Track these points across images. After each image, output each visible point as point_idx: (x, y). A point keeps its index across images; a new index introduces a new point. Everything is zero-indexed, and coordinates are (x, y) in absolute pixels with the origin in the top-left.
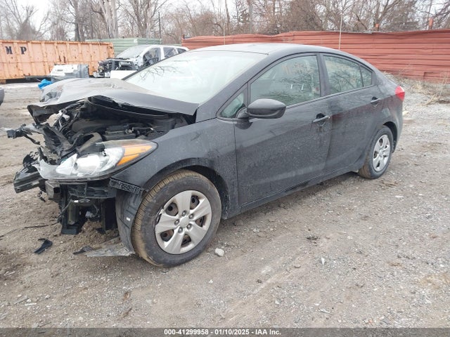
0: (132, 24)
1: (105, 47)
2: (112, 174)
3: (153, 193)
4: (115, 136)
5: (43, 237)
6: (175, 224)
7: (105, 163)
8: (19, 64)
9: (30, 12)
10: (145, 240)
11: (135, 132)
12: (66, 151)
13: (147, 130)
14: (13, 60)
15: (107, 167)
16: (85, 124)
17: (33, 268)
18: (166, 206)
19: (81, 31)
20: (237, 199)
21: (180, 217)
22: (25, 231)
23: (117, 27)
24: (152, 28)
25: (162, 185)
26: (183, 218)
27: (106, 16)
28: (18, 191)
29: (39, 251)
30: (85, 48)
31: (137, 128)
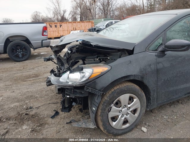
0: (102, 13)
1: (91, 23)
2: (86, 83)
3: (108, 95)
4: (90, 62)
5: (56, 109)
6: (119, 112)
7: (83, 77)
8: (59, 31)
9: (65, 12)
10: (102, 121)
11: (100, 59)
12: (66, 69)
13: (106, 59)
14: (57, 30)
15: (84, 79)
16: (77, 55)
17: (49, 126)
18: (114, 102)
19: (82, 18)
20: (156, 99)
21: (122, 108)
22: (49, 105)
23: (96, 15)
24: (110, 14)
25: (113, 90)
26: (124, 109)
27: (92, 11)
28: (48, 86)
29: (53, 117)
30: (83, 24)
31: (101, 58)
